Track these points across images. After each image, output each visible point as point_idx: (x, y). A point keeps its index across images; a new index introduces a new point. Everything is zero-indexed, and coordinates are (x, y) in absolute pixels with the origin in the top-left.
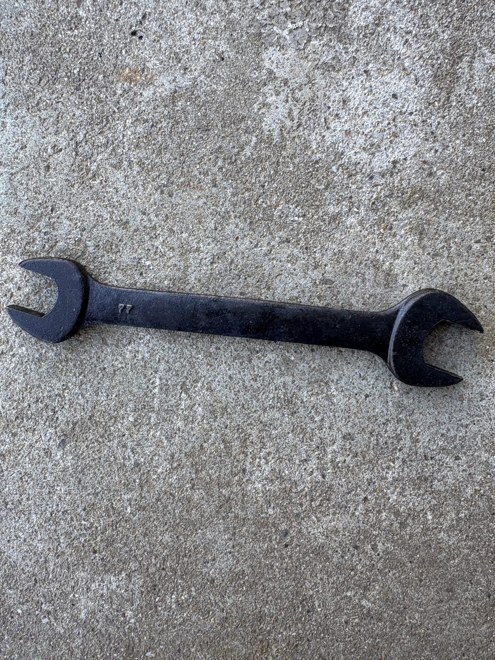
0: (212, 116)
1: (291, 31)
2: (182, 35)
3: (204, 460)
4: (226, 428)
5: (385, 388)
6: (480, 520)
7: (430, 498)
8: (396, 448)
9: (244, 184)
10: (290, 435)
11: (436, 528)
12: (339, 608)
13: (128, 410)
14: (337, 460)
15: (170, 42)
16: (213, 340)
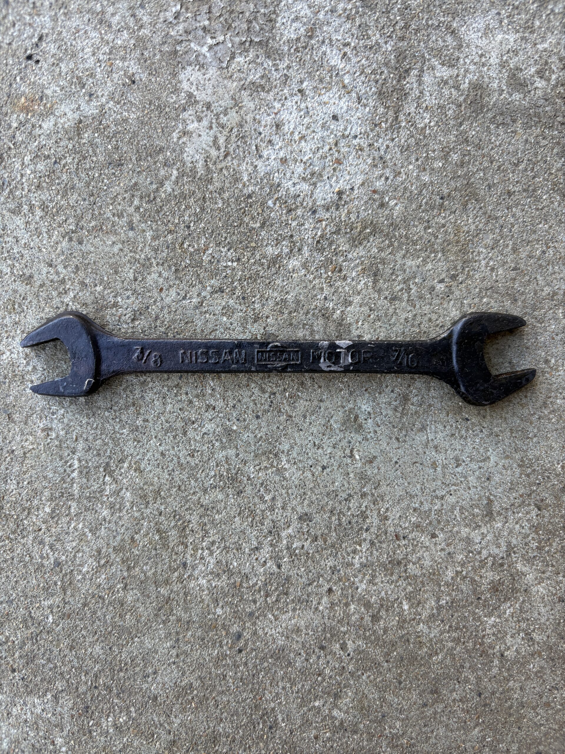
0: (125, 149)
1: (211, 48)
2: (85, 57)
3: (137, 555)
4: (160, 514)
5: (344, 457)
6: (464, 607)
7: (404, 585)
8: (362, 528)
9: (166, 225)
10: (237, 519)
11: (414, 620)
12: (307, 721)
13: (43, 498)
14: (294, 546)
15: (72, 65)
16: (139, 411)
